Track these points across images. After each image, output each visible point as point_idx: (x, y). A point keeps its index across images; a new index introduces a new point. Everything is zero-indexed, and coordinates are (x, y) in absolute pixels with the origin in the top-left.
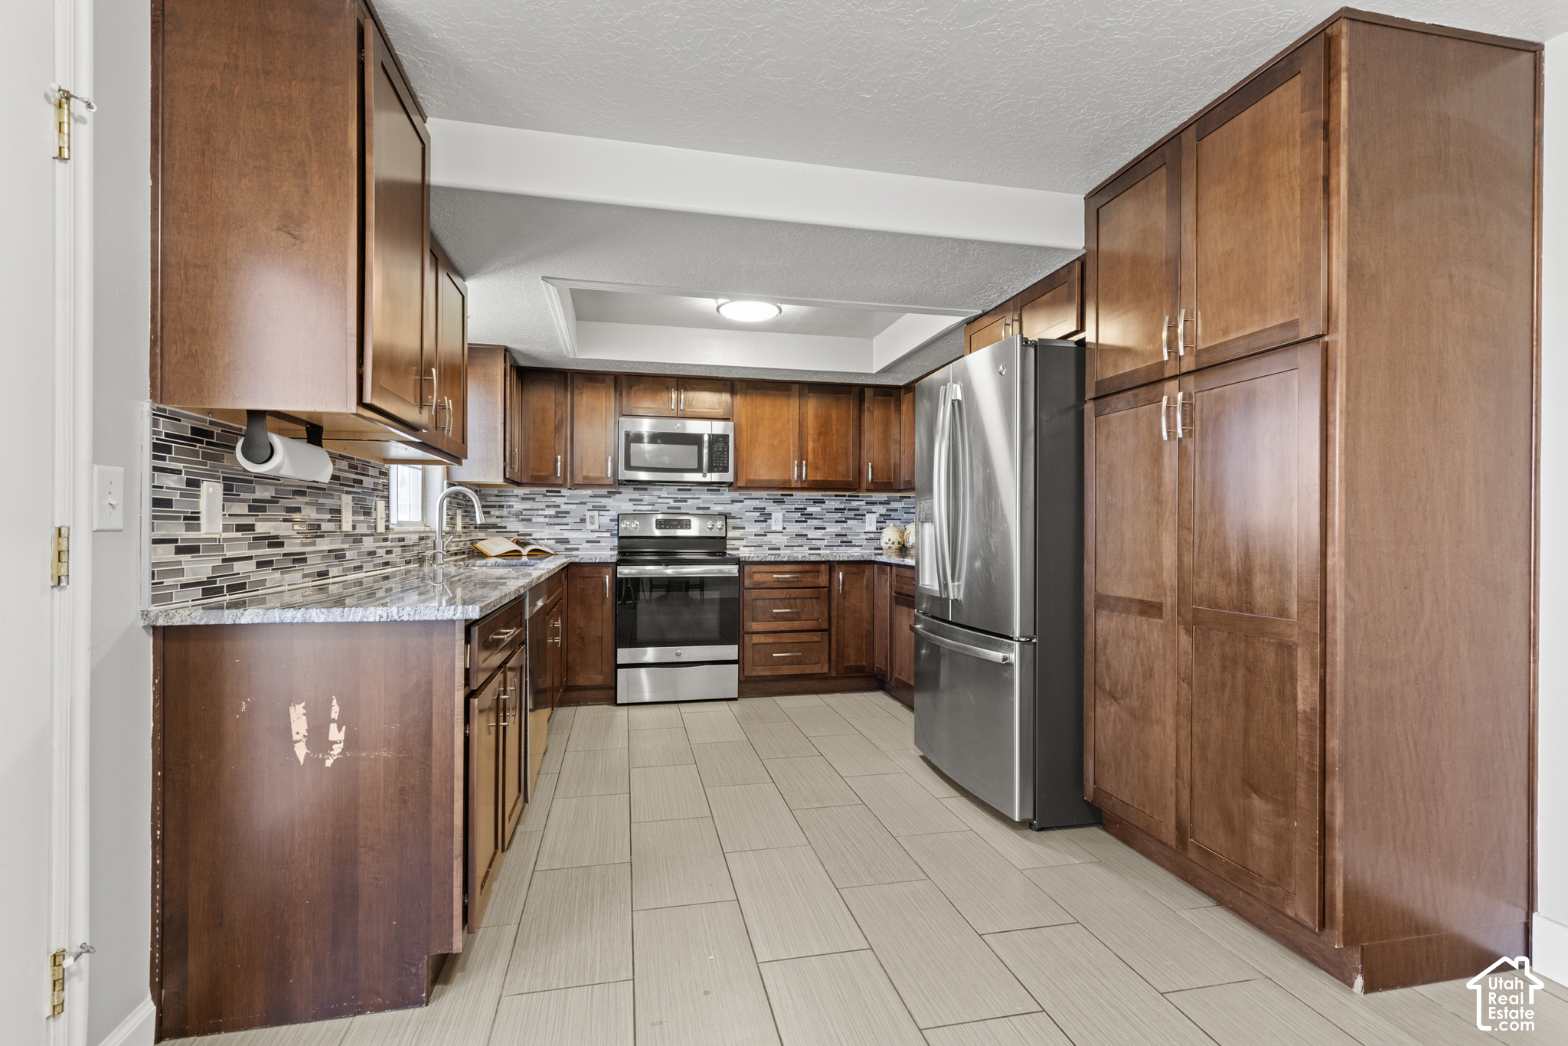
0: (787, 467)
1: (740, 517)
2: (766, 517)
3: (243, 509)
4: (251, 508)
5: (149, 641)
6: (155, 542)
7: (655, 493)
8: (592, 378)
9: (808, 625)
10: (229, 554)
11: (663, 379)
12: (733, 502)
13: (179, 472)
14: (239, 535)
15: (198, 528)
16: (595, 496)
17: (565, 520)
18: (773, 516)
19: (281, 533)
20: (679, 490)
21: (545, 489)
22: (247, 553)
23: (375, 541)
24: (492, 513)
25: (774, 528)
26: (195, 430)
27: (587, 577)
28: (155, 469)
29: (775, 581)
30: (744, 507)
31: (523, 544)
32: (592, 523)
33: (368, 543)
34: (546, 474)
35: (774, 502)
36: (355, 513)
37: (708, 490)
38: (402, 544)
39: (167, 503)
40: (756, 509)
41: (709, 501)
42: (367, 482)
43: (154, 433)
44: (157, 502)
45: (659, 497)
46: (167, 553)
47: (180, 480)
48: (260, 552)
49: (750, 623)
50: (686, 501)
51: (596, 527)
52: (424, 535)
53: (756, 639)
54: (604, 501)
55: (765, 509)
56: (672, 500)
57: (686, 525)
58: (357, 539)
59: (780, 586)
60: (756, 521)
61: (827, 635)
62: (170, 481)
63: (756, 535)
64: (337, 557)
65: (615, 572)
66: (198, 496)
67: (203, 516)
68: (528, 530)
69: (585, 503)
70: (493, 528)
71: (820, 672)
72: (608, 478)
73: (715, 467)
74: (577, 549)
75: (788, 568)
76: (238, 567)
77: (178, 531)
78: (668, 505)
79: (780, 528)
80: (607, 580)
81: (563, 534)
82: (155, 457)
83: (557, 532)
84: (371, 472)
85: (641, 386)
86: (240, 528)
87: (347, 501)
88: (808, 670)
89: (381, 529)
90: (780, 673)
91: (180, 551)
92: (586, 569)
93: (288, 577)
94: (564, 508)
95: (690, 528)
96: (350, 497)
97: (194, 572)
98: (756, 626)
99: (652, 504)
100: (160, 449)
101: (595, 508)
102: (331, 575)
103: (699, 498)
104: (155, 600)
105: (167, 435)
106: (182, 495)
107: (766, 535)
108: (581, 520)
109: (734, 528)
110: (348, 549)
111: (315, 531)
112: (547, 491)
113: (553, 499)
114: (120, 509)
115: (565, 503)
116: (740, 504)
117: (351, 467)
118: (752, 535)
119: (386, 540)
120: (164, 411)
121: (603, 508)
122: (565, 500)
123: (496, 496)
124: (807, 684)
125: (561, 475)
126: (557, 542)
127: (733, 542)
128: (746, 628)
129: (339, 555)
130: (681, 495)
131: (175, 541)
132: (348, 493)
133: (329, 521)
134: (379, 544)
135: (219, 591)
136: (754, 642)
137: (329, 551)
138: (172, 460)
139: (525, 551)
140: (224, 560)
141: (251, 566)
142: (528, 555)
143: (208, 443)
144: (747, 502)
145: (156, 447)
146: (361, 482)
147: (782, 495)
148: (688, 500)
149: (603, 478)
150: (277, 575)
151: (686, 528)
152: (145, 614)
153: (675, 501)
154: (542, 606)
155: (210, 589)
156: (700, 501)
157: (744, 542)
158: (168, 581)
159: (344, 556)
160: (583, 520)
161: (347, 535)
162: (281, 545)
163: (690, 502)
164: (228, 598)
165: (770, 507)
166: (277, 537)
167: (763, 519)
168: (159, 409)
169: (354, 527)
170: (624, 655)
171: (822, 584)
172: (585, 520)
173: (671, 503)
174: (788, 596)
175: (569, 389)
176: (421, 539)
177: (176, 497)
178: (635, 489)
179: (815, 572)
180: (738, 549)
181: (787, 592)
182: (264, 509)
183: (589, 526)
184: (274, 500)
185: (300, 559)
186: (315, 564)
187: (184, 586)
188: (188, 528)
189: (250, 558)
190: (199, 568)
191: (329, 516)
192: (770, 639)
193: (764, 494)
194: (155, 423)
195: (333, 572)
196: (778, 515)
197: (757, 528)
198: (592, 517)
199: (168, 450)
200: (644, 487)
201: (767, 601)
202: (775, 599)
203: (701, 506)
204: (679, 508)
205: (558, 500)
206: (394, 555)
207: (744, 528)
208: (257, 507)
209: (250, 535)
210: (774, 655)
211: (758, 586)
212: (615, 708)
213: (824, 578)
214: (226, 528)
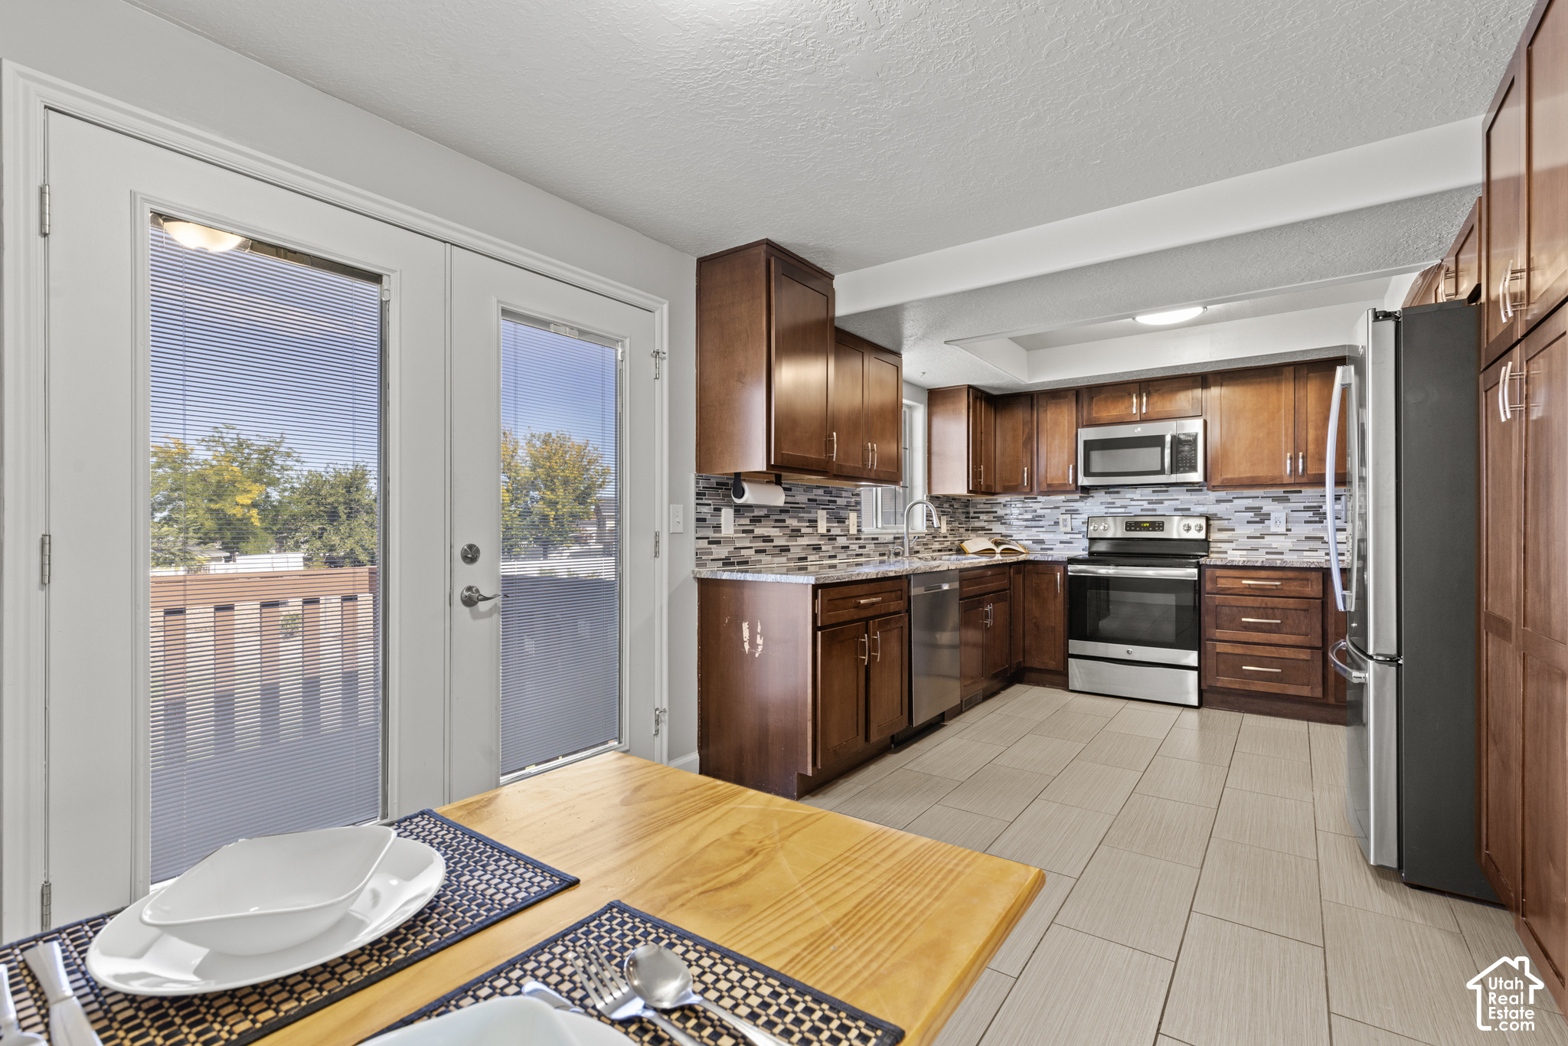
0: (1277, 460)
1: (1229, 517)
2: (1263, 518)
3: (747, 521)
4: (751, 521)
5: (696, 585)
6: (697, 538)
7: (1128, 496)
8: (1055, 395)
9: (1291, 639)
10: (738, 545)
11: (1124, 386)
12: (1218, 501)
13: (710, 505)
14: (744, 535)
15: (720, 532)
16: (1068, 501)
17: (1041, 523)
18: (1273, 516)
19: (771, 534)
20: (1154, 492)
21: (1023, 497)
22: (749, 545)
23: (848, 539)
24: (981, 518)
25: (1273, 530)
26: (717, 484)
27: (1042, 573)
28: (697, 504)
29: (1245, 588)
30: (1234, 508)
31: (997, 544)
32: (1065, 526)
33: (842, 541)
34: (1015, 484)
35: (1273, 500)
36: (829, 520)
37: (1187, 490)
38: (876, 542)
39: (704, 520)
40: (1248, 509)
41: (1189, 502)
42: (840, 501)
43: (697, 487)
44: (698, 520)
45: (1132, 500)
46: (704, 544)
47: (710, 509)
48: (757, 544)
49: (1213, 631)
50: (1162, 503)
51: (1069, 529)
52: (897, 536)
53: (1221, 648)
54: (1076, 505)
55: (1261, 508)
56: (1146, 502)
57: (1159, 527)
58: (832, 538)
59: (1252, 593)
60: (1248, 522)
61: (1321, 655)
62: (705, 509)
63: (1248, 538)
64: (814, 549)
65: (1066, 571)
66: (720, 516)
67: (723, 526)
68: (1008, 532)
69: (1058, 508)
70: (982, 530)
71: (1310, 695)
72: (1070, 485)
73: (1181, 467)
74: (1052, 549)
75: (1279, 574)
76: (743, 552)
77: (710, 533)
78: (1142, 507)
79: (1283, 531)
80: (1059, 577)
81: (1039, 536)
82: (697, 499)
83: (1034, 533)
84: (844, 494)
85: (1103, 396)
86: (744, 532)
87: (822, 516)
88: (1292, 690)
89: (853, 530)
90: (1253, 688)
91: (710, 543)
92: (1040, 566)
93: (776, 560)
94: (1040, 512)
95: (1163, 530)
96: (825, 512)
97: (718, 553)
98: (1219, 634)
99: (1125, 507)
100: (699, 495)
101: (1068, 512)
102: (809, 560)
103: (1178, 500)
104: (698, 565)
105: (703, 487)
106: (711, 516)
107: (1263, 538)
108: (1055, 522)
109: (1220, 530)
110: (823, 544)
111: (796, 533)
112: (1025, 498)
113: (1031, 505)
114: (682, 523)
115: (1041, 508)
116: (1228, 505)
117: (825, 492)
118: (1243, 537)
119: (860, 539)
120: (702, 476)
121: (1073, 512)
122: (1040, 505)
123: (984, 504)
124: (1297, 707)
125: (1027, 484)
126: (1033, 543)
127: (1219, 545)
128: (1208, 635)
129: (817, 548)
130: (1155, 497)
131: (708, 538)
132: (823, 509)
133: (807, 527)
134: (851, 542)
135: (732, 564)
136: (1218, 650)
137: (807, 545)
138: (706, 499)
139: (998, 550)
140: (735, 548)
141: (752, 552)
142: (1001, 553)
143: (725, 489)
144: (1236, 501)
145: (698, 494)
146: (835, 502)
147: (1284, 492)
148: (1165, 502)
149: (1065, 484)
150: (769, 558)
151: (1159, 530)
152: (693, 571)
153: (1149, 503)
154: (947, 590)
155: (727, 563)
156: (1178, 502)
157: (1233, 545)
158: (704, 557)
159: (821, 548)
160: (1057, 523)
161: (823, 535)
162: (772, 541)
163: (1166, 503)
164: (737, 568)
165: (1268, 506)
166: (770, 536)
167: (1258, 519)
168: (699, 476)
169: (829, 531)
170: (1076, 646)
171: (1313, 595)
172: (1058, 522)
173: (1146, 505)
174: (1263, 605)
175: (1035, 408)
176: (895, 538)
177: (708, 517)
178: (1106, 493)
179: (1302, 580)
180: (1226, 552)
181: (1262, 601)
182: (760, 521)
183: (1062, 528)
184: (767, 516)
185: (785, 549)
186: (796, 552)
187: (712, 560)
188: (715, 532)
189: (751, 548)
190: (722, 552)
191: (808, 524)
192: (1239, 650)
193: (1260, 492)
194: (697, 483)
195: (810, 558)
196: (1278, 512)
197: (1252, 529)
198: (1065, 520)
199: (704, 495)
200: (1116, 490)
201: (1235, 609)
202: (1246, 607)
203: (1179, 507)
204: (1155, 510)
205: (1035, 506)
206: (866, 549)
207: (1233, 530)
208: (756, 520)
209: (751, 535)
210: (1244, 667)
211: (1223, 592)
212: (1066, 693)
213: (1315, 587)
214: (736, 532)
